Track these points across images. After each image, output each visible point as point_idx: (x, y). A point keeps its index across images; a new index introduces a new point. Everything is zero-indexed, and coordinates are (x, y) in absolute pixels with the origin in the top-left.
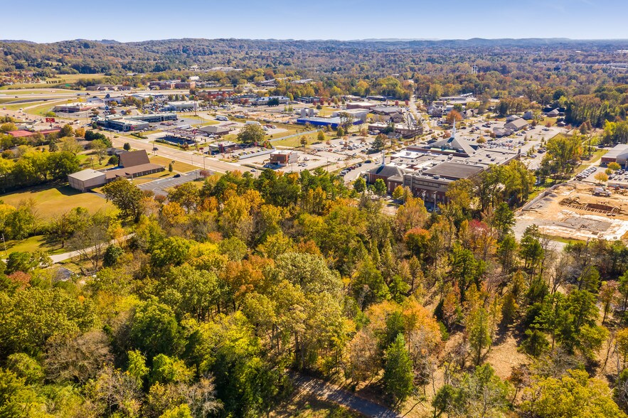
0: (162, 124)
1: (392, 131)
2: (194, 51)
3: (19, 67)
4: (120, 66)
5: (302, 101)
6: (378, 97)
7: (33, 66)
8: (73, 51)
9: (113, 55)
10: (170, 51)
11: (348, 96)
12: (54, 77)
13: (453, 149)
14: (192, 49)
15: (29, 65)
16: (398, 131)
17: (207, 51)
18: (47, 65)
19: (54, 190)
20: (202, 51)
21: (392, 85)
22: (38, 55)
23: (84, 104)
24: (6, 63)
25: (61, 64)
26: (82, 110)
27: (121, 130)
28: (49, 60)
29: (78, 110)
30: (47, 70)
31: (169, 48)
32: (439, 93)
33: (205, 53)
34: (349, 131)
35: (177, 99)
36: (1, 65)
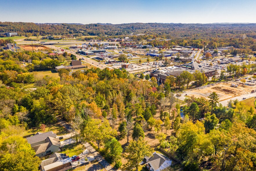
0: (99, 53)
1: (178, 59)
2: (136, 28)
3: (70, 33)
4: (104, 33)
5: (157, 47)
6: (189, 47)
7: (75, 33)
8: (91, 27)
9: (104, 29)
10: (127, 28)
11: (177, 46)
12: (80, 36)
13: (191, 67)
14: (135, 27)
15: (74, 32)
16: (181, 60)
17: (141, 28)
18: (80, 32)
19: (50, 71)
20: (139, 28)
21: (196, 42)
22: (78, 29)
23: (79, 46)
24: (67, 31)
25: (84, 32)
26: (78, 48)
27: (85, 55)
28: (81, 30)
29: (77, 48)
30: (79, 34)
31: (127, 26)
32: (216, 46)
33: (140, 29)
34: (163, 59)
35: (112, 45)
36: (65, 32)
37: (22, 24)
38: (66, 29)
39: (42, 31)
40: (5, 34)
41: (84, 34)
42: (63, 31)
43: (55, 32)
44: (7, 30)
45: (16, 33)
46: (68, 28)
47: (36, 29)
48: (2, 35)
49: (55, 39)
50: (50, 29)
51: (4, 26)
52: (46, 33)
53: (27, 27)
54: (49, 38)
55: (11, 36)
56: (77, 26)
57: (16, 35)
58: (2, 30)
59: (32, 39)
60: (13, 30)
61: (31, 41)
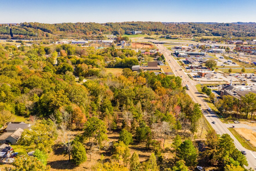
3: (193, 32)
4: (232, 34)
8: (220, 27)
12: (201, 36)
15: (197, 32)
18: (204, 32)
22: (203, 28)
23: (184, 46)
24: (190, 31)
25: (209, 32)
28: (206, 30)
30: (202, 34)
36: (187, 32)
37: (150, 23)
38: (190, 28)
39: (165, 30)
40: (131, 32)
41: (208, 34)
42: (186, 30)
43: (177, 32)
44: (136, 28)
45: (141, 32)
46: (193, 28)
47: (160, 28)
48: (129, 33)
49: (171, 38)
50: (174, 28)
51: (135, 25)
52: (169, 32)
53: (153, 26)
54: (167, 37)
55: (136, 34)
56: (205, 25)
57: (140, 34)
58: (132, 29)
59: (151, 38)
60: (140, 29)
61: (149, 39)
